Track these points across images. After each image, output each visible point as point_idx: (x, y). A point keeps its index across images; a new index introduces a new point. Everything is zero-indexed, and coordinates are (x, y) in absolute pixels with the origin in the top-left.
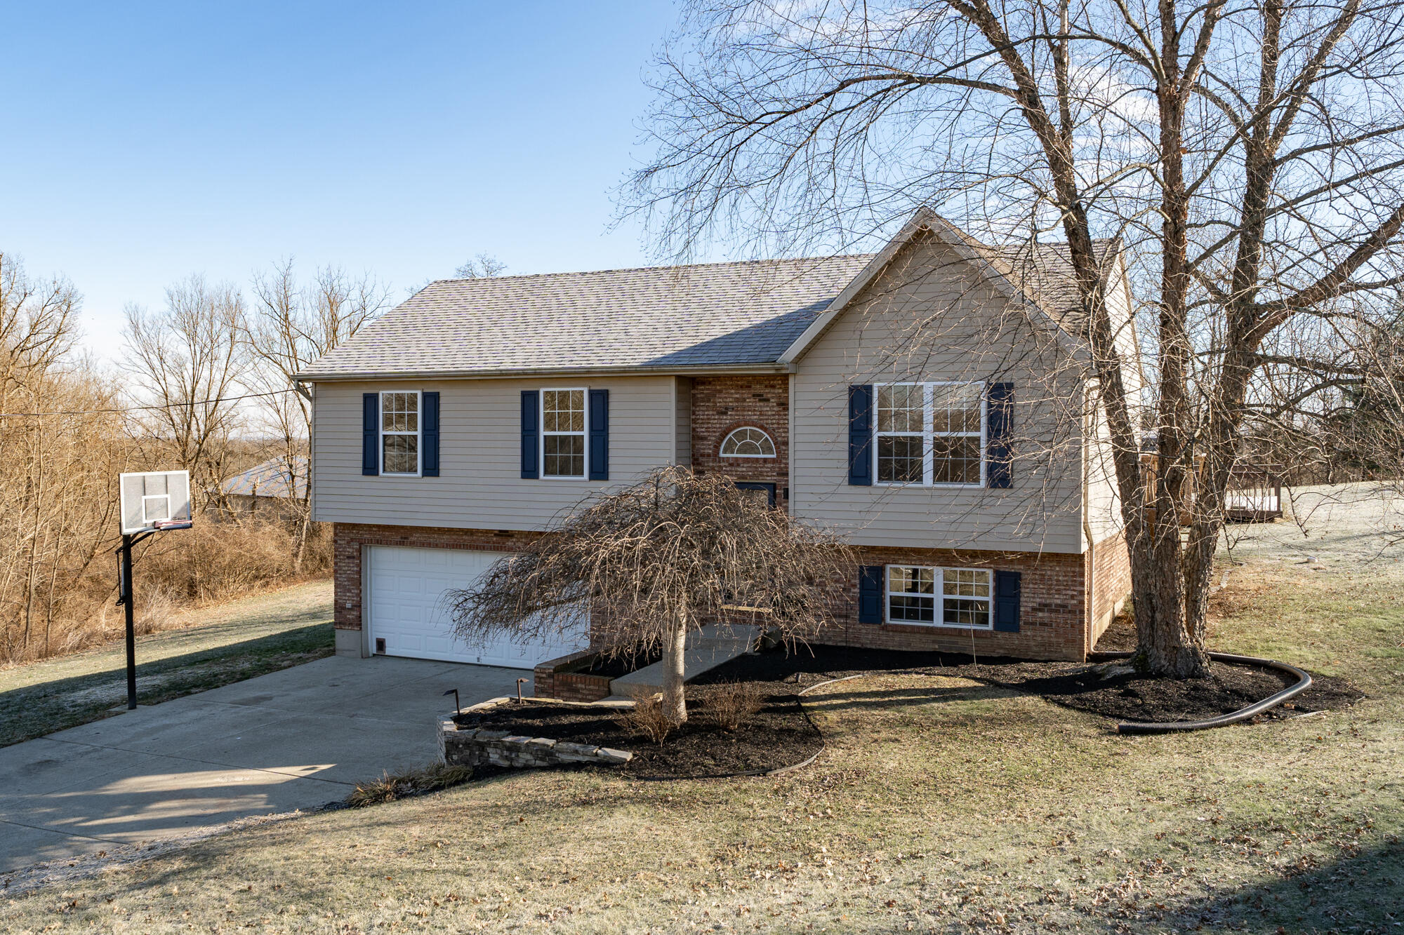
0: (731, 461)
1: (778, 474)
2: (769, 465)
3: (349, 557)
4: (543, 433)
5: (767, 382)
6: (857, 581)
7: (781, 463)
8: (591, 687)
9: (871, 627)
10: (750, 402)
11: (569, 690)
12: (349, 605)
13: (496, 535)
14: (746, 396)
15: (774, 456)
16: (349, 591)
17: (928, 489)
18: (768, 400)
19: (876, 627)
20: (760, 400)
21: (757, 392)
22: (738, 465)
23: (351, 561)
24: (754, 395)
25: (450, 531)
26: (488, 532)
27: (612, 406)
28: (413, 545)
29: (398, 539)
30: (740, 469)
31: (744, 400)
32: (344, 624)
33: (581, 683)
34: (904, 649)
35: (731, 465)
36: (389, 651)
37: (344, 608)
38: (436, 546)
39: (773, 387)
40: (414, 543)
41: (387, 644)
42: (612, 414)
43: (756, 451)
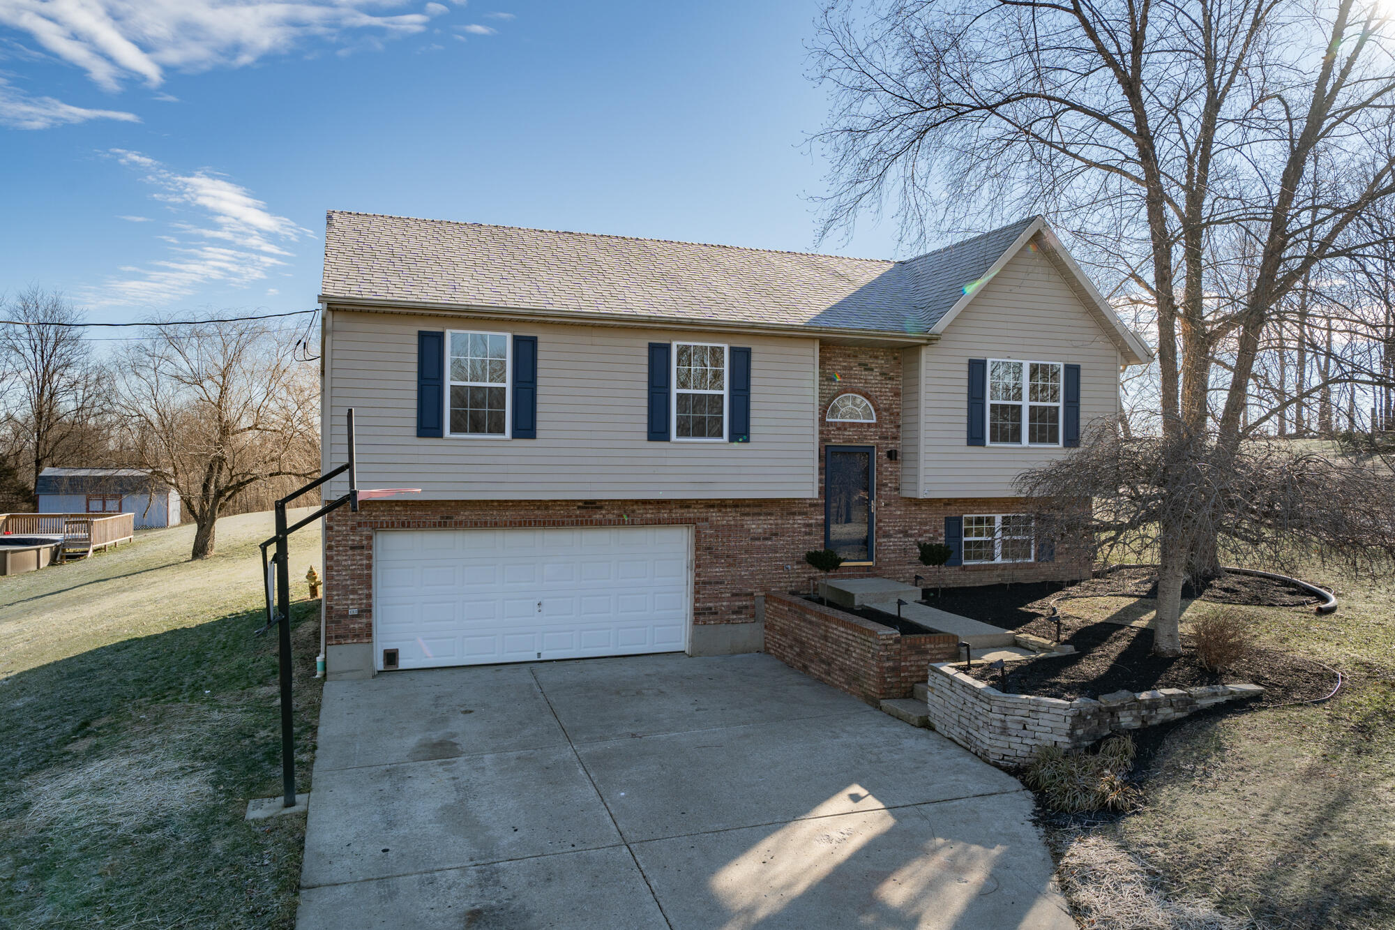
0: (839, 426)
1: (880, 438)
2: (873, 430)
3: (353, 548)
4: (675, 391)
5: (871, 353)
6: (943, 531)
7: (882, 428)
8: (941, 646)
9: (953, 569)
10: (857, 370)
11: (917, 653)
12: (353, 611)
13: (579, 507)
14: (852, 364)
15: (874, 421)
16: (354, 592)
17: (1025, 448)
18: (872, 370)
19: (957, 568)
20: (865, 369)
21: (863, 361)
22: (845, 429)
23: (358, 551)
24: (860, 365)
25: (517, 504)
26: (569, 503)
27: (754, 365)
28: (460, 526)
29: (437, 519)
30: (847, 433)
31: (851, 368)
32: (345, 637)
33: (930, 643)
34: (977, 585)
35: (839, 429)
36: (403, 663)
37: (346, 616)
38: (495, 525)
39: (876, 357)
40: (461, 523)
41: (401, 655)
42: (753, 373)
43: (858, 416)
